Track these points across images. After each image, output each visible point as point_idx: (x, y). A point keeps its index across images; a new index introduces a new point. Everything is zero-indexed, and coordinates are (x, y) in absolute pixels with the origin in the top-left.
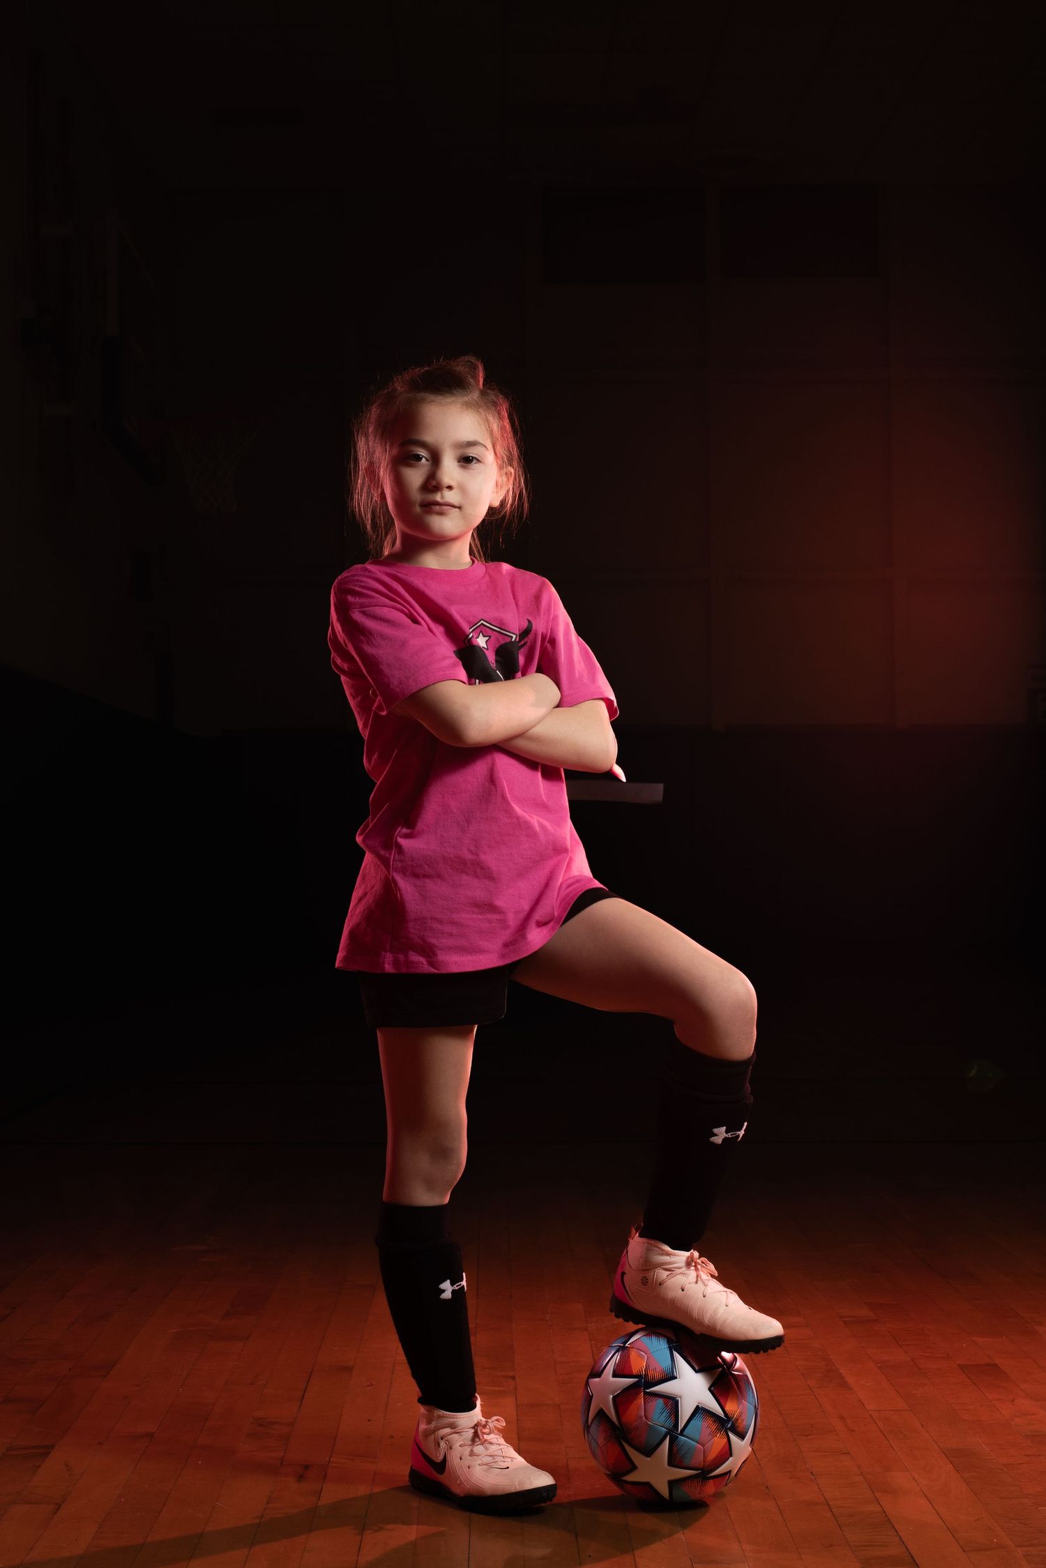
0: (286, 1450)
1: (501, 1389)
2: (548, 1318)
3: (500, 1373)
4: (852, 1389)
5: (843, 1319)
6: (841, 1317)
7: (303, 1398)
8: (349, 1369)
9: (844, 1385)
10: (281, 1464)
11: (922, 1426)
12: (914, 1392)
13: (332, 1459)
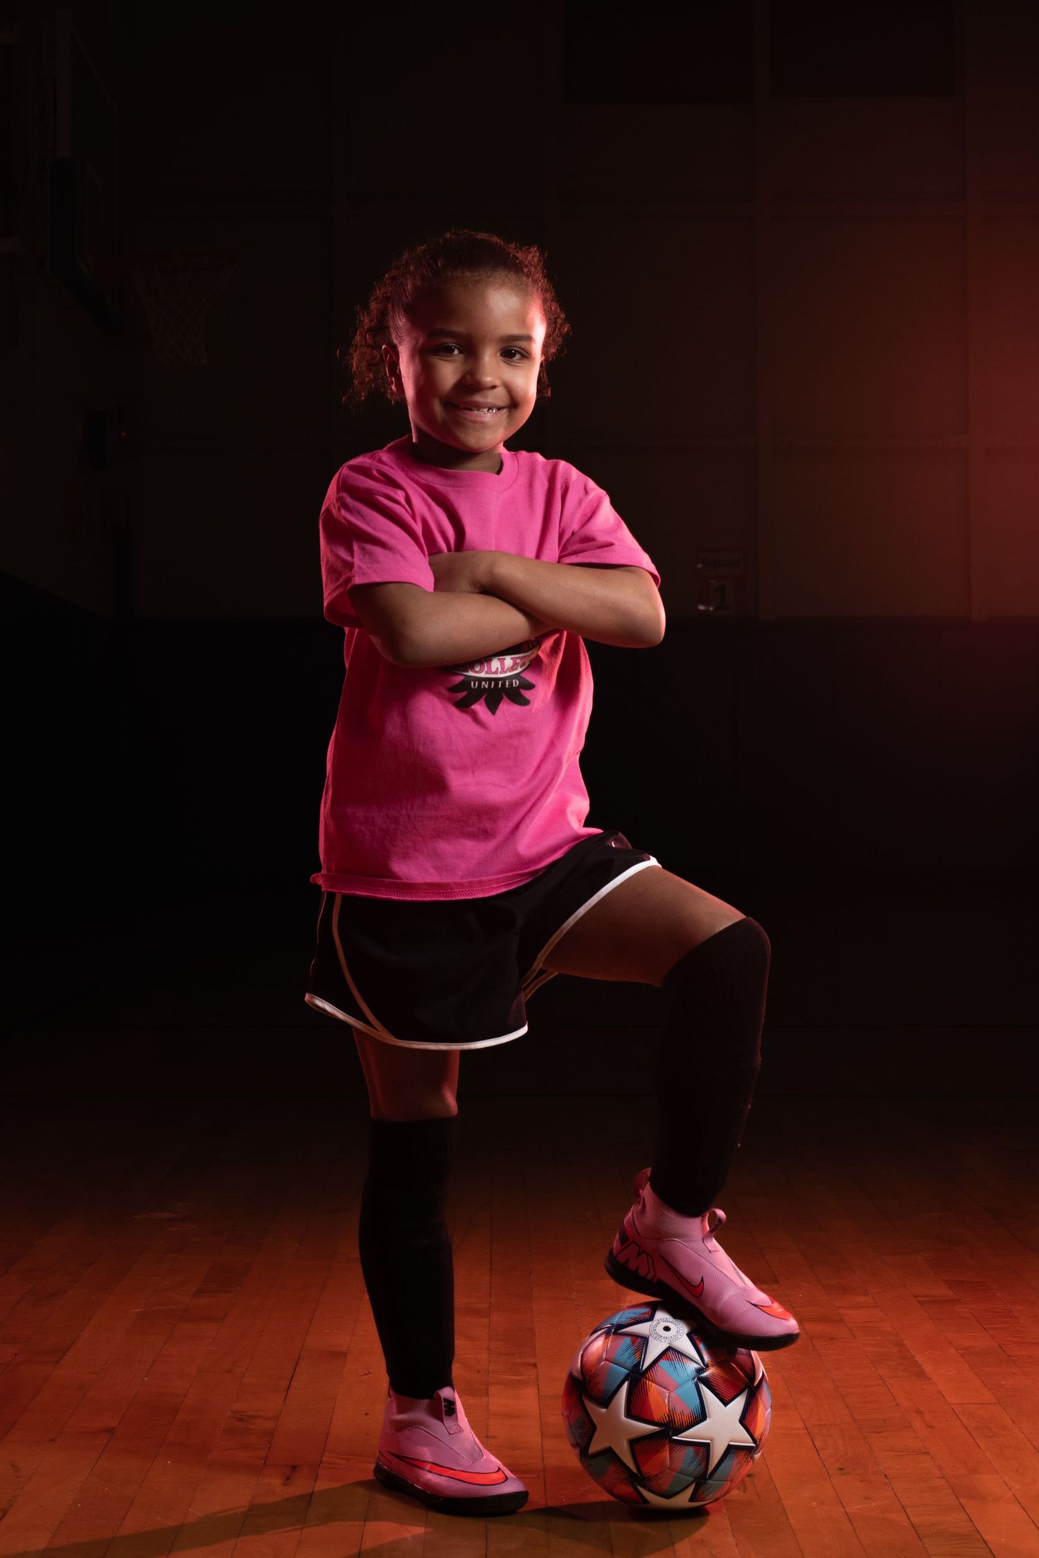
0: (270, 1447)
1: (520, 1378)
2: (574, 1297)
3: (518, 1360)
4: (930, 1379)
5: (918, 1299)
6: (915, 1297)
7: (288, 1389)
8: (342, 1355)
9: (921, 1374)
10: (264, 1464)
11: (1013, 1422)
12: (1003, 1382)
13: (323, 1459)
